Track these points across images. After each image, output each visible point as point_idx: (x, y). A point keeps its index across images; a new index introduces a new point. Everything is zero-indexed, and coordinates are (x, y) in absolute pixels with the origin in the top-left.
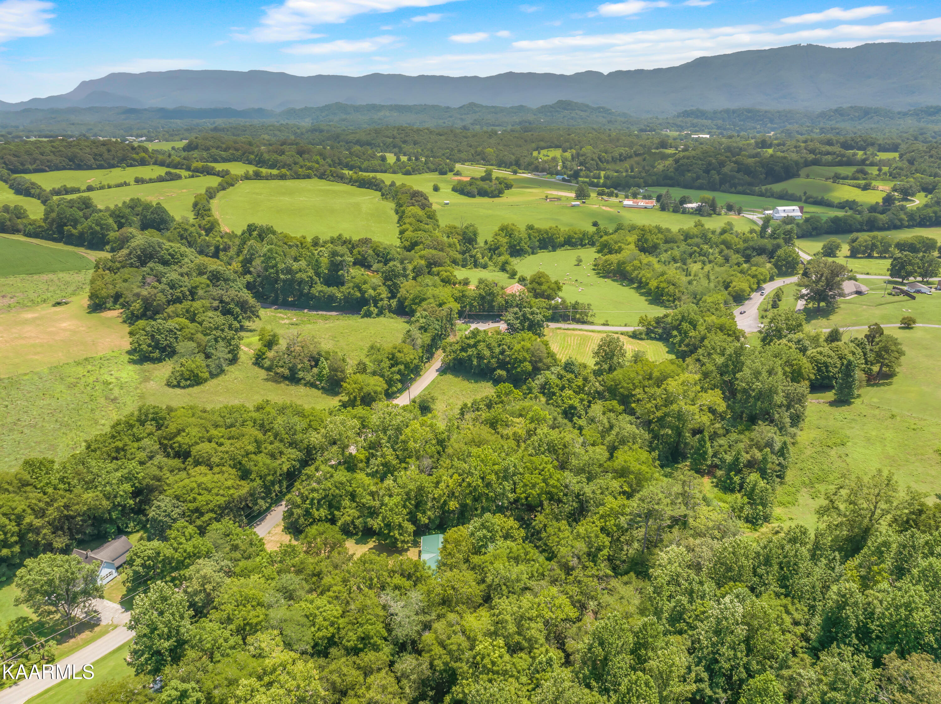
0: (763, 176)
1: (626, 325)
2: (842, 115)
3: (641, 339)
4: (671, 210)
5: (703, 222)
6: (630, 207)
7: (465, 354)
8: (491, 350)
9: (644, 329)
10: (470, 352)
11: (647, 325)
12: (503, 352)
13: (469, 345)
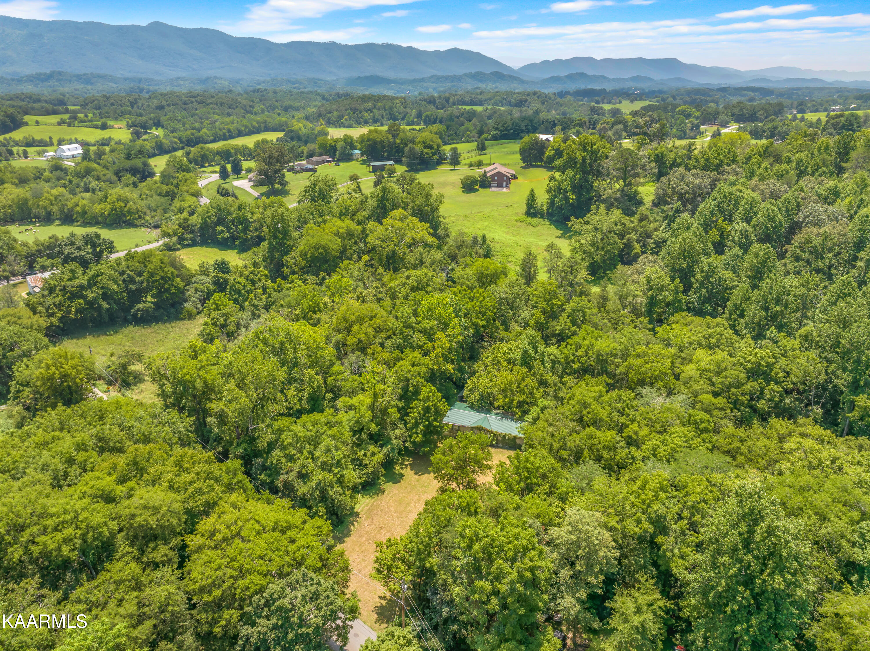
5: (13, 165)
7: (81, 301)
8: (116, 282)
9: (175, 239)
10: (90, 295)
11: (175, 234)
12: (132, 281)
13: (82, 287)
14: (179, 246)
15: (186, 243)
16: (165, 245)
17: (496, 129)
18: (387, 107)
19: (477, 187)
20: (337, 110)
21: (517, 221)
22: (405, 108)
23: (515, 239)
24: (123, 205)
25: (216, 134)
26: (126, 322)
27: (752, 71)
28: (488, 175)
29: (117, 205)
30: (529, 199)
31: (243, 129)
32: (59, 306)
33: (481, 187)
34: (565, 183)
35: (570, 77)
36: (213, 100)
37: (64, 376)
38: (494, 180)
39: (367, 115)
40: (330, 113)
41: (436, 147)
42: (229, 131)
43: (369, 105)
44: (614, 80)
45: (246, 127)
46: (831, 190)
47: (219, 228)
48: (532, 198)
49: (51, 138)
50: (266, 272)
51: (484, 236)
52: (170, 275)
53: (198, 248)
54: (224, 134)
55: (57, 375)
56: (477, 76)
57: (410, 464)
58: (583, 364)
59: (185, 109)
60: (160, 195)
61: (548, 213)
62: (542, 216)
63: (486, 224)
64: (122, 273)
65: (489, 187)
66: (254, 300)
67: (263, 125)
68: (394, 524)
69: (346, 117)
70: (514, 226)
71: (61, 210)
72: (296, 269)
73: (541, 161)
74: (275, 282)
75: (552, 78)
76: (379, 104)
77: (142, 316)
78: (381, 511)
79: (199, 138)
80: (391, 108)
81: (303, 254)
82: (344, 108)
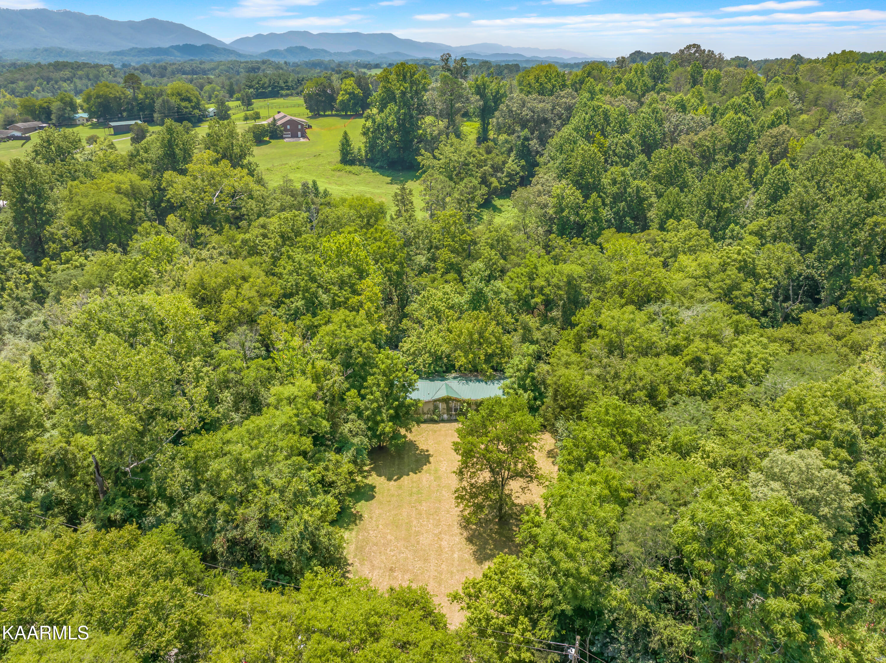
17: (250, 87)
18: (91, 76)
19: (267, 139)
20: (22, 80)
21: (334, 170)
23: (341, 188)
27: (461, 47)
28: (279, 123)
30: (343, 145)
33: (271, 138)
34: (390, 119)
38: (285, 130)
40: (12, 83)
41: (195, 100)
43: (67, 73)
46: (678, 103)
48: (346, 143)
50: (19, 253)
51: (314, 183)
56: (187, 49)
57: (372, 469)
58: (548, 295)
61: (367, 160)
62: (361, 163)
65: (282, 138)
66: (16, 291)
68: (406, 558)
69: (36, 88)
70: (333, 176)
72: (68, 243)
73: (332, 108)
74: (40, 265)
75: (270, 51)
76: (80, 73)
78: (376, 544)
81: (77, 222)
82: (31, 78)
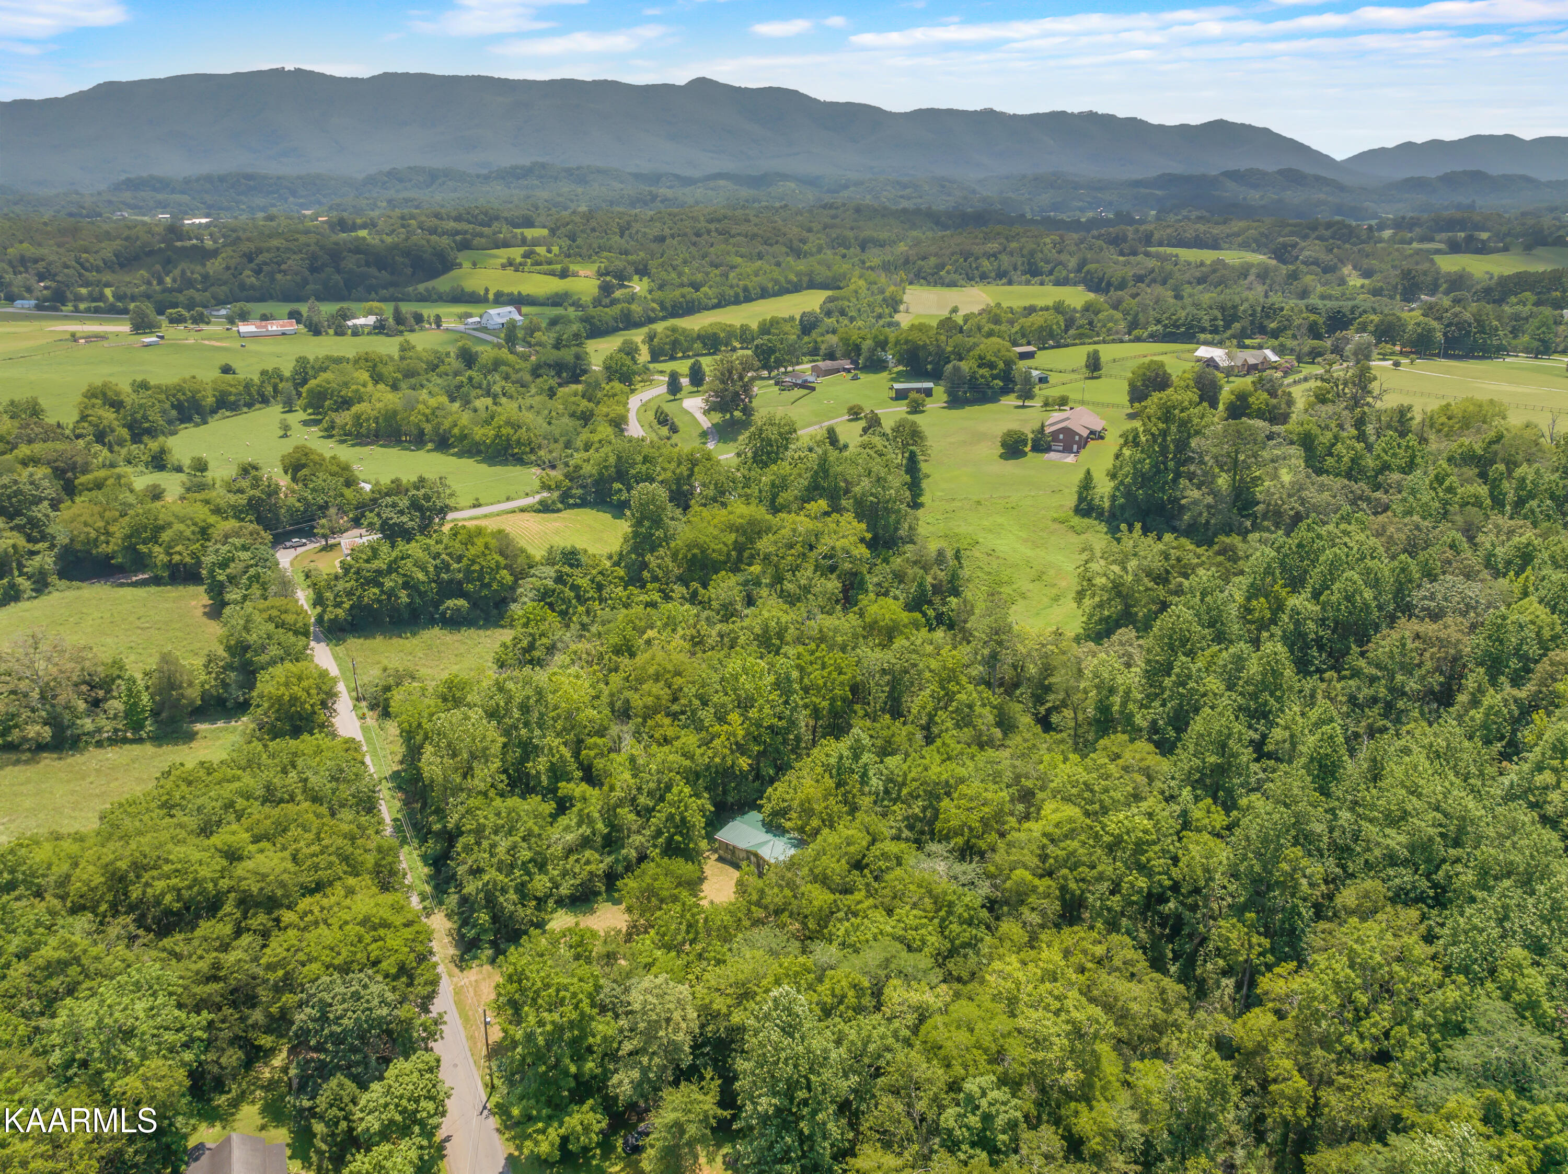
0: (409, 271)
1: (508, 499)
2: (401, 180)
3: (559, 511)
4: (331, 331)
5: (413, 342)
6: (253, 336)
7: (376, 591)
8: (423, 569)
9: (556, 494)
10: (388, 583)
11: (558, 487)
12: (447, 567)
13: (379, 572)
14: (560, 506)
15: (571, 501)
16: (541, 502)
18: (1025, 251)
19: (1026, 450)
20: (936, 255)
22: (1059, 252)
24: (511, 431)
25: (722, 295)
26: (432, 622)
28: (1048, 430)
29: (504, 431)
30: (1082, 486)
31: (770, 285)
32: (349, 594)
33: (1033, 449)
35: (1449, 180)
36: (744, 228)
37: (294, 699)
38: (1056, 440)
39: (986, 264)
40: (923, 259)
42: (746, 289)
44: (1549, 184)
45: (776, 282)
47: (617, 486)
48: (1087, 484)
49: (487, 290)
52: (493, 566)
53: (588, 510)
54: (737, 295)
55: (286, 698)
56: (1249, 177)
59: (694, 244)
60: (573, 415)
61: (1109, 512)
62: (1100, 516)
63: (1000, 520)
64: (436, 556)
65: (1048, 449)
67: (805, 279)
70: (1045, 529)
71: (436, 429)
74: (626, 591)
75: (1407, 180)
76: (1014, 245)
77: (451, 617)
79: (693, 302)
80: (1032, 253)
82: (948, 252)
